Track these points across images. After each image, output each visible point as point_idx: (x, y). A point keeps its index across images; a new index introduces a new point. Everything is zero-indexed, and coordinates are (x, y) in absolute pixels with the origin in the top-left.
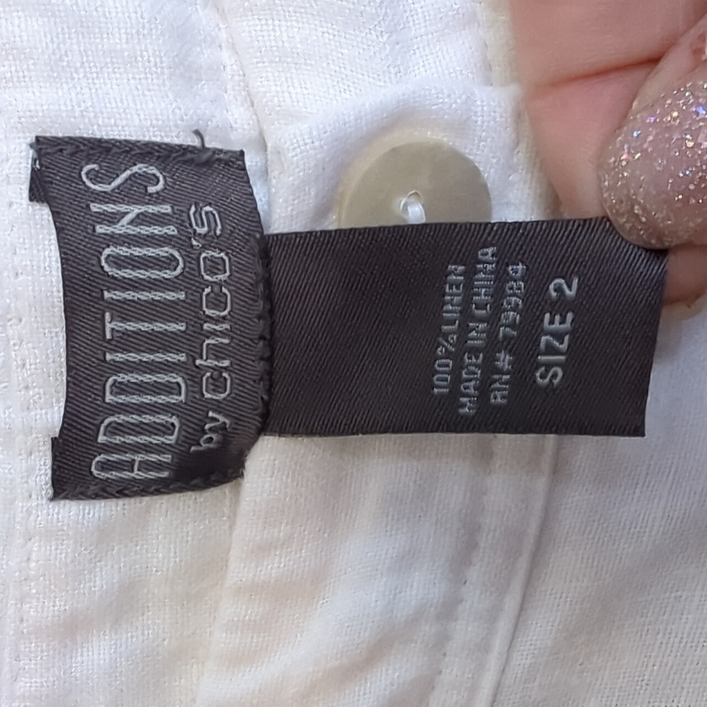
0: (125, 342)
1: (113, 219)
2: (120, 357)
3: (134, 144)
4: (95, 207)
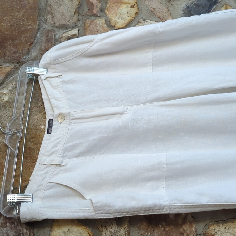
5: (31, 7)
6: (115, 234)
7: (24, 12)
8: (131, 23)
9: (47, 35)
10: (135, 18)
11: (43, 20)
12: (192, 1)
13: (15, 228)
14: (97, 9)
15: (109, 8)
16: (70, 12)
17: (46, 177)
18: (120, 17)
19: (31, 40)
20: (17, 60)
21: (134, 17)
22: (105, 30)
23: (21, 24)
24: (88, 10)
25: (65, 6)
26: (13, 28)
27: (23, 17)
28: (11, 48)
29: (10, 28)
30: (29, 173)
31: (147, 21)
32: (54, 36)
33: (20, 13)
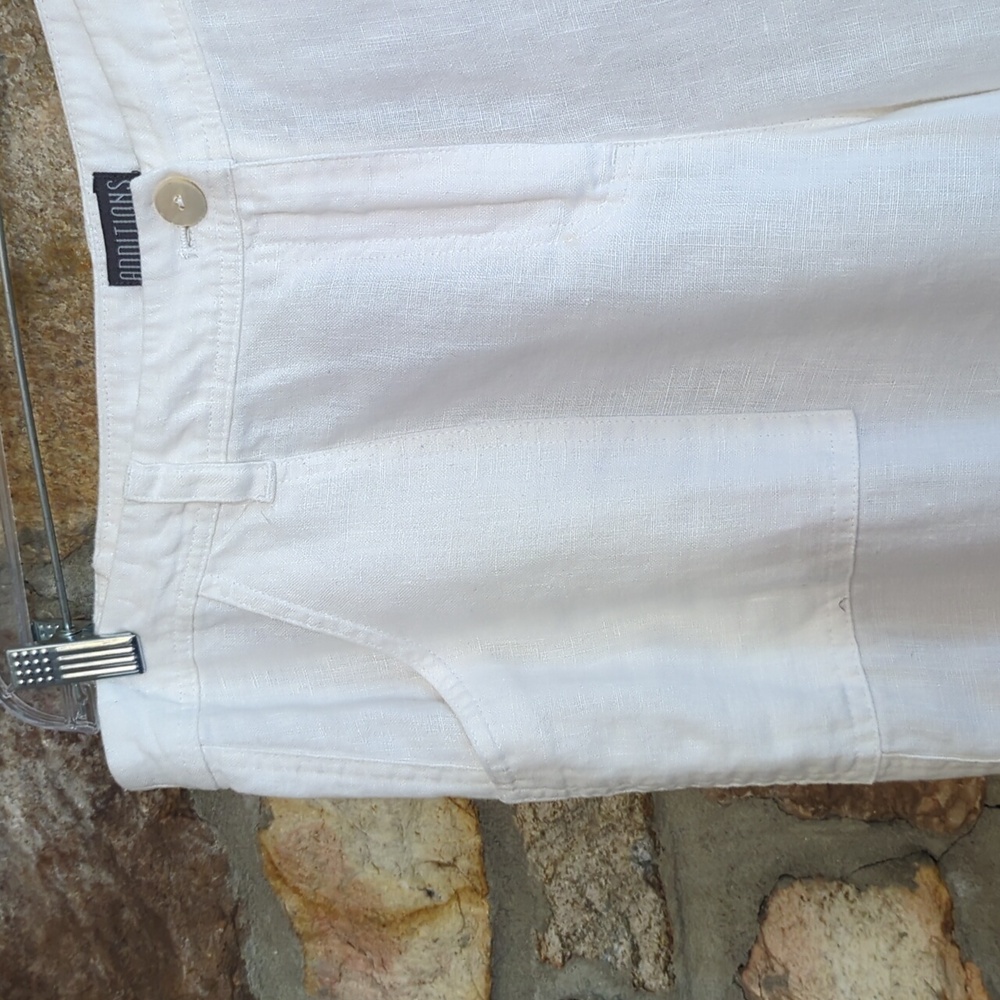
0: (121, 236)
1: (115, 198)
2: (120, 241)
3: (124, 174)
4: (110, 195)
6: (579, 811)
13: (84, 760)
17: (179, 568)
30: (86, 458)
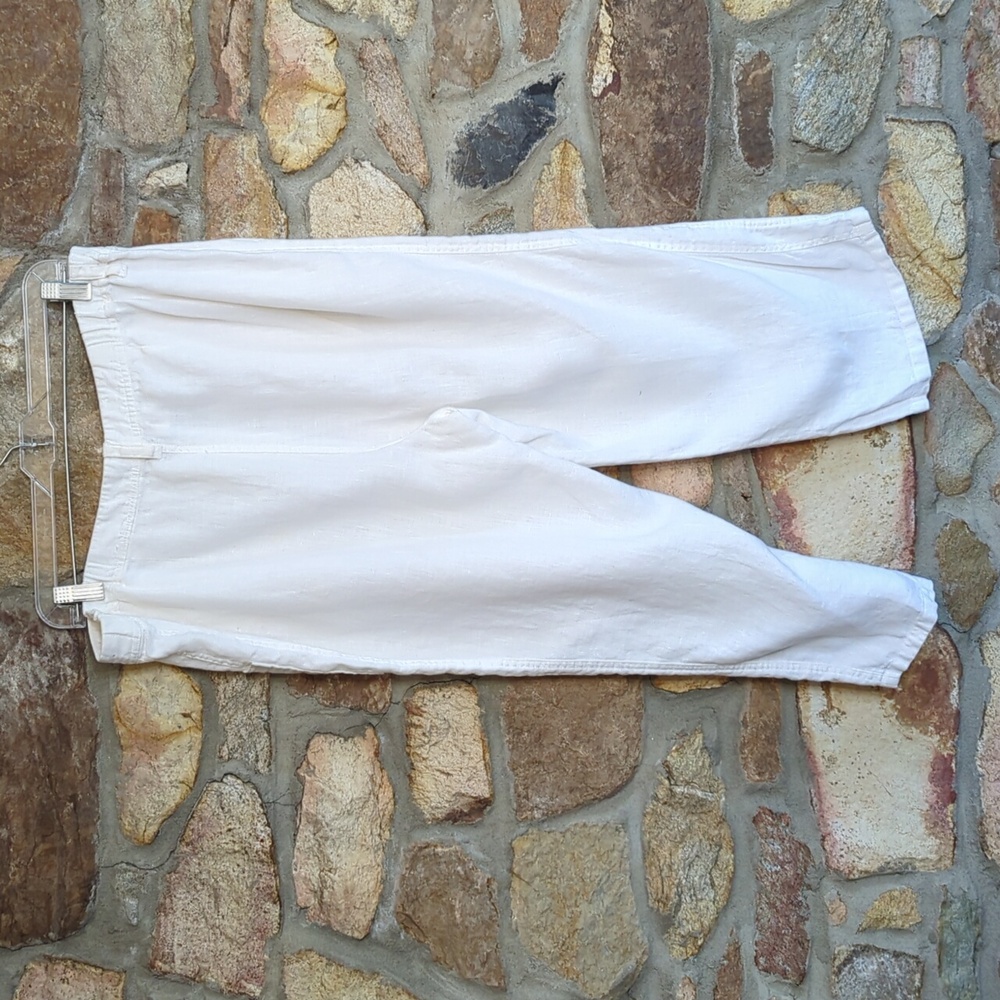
5: (60, 66)
7: (42, 84)
8: (323, 159)
9: (106, 171)
10: (334, 144)
11: (94, 111)
12: (484, 114)
14: (240, 104)
15: (270, 103)
16: (167, 103)
18: (297, 137)
19: (64, 186)
20: (31, 243)
21: (332, 141)
22: (255, 182)
23: (35, 128)
24: (215, 101)
25: (154, 78)
26: (15, 139)
27: (41, 103)
28: (14, 204)
29: (8, 138)
31: (363, 163)
32: (125, 175)
33: (32, 86)
